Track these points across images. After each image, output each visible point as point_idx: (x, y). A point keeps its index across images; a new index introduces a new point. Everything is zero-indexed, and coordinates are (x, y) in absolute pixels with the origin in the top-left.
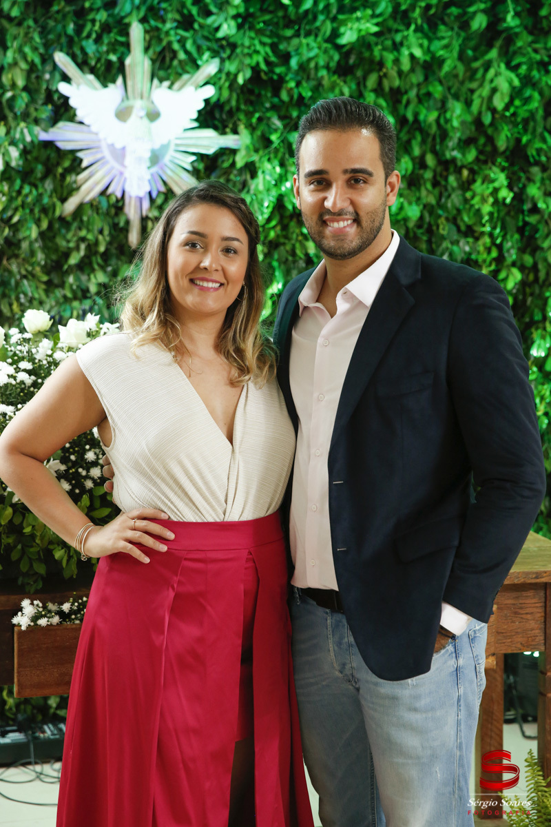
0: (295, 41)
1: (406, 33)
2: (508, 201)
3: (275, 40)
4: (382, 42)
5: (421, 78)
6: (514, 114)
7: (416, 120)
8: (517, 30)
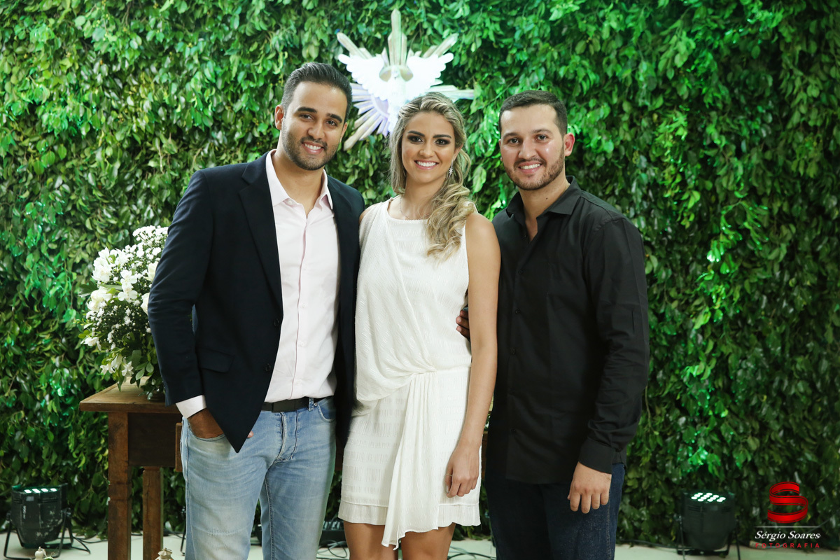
0: (519, 19)
1: (606, 11)
2: (683, 138)
3: (503, 19)
4: (588, 18)
5: (620, 44)
6: (695, 70)
7: (614, 77)
8: (697, 6)
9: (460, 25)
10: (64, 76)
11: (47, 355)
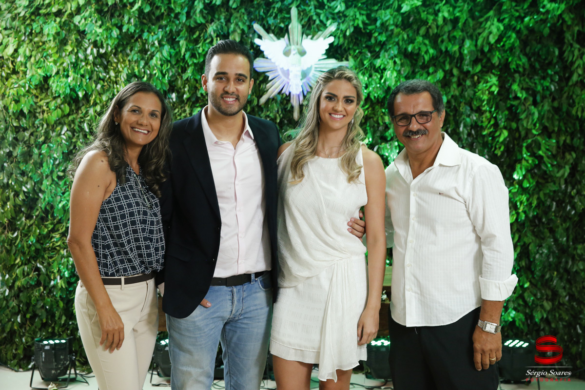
0: (379, 12)
1: (440, 5)
2: (495, 93)
3: (369, 12)
4: (427, 10)
5: (450, 28)
6: (504, 45)
7: (447, 51)
9: (339, 17)
10: (67, 57)
11: (58, 248)
